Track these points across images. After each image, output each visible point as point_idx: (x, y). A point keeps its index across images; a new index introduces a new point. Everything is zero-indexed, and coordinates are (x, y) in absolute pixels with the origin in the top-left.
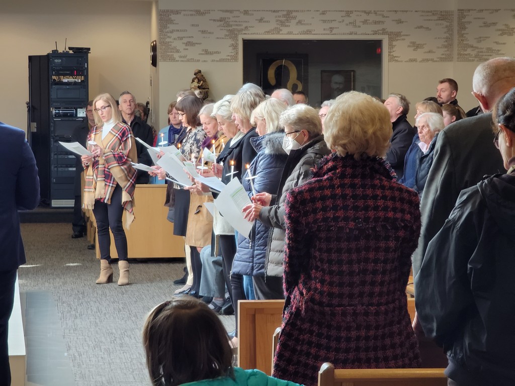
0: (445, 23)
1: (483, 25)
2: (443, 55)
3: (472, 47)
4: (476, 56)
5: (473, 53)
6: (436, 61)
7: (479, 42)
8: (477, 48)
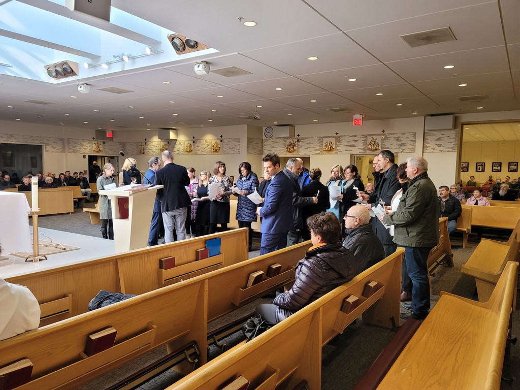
0: (63, 142)
2: (62, 150)
3: (72, 149)
4: (73, 152)
7: (74, 148)
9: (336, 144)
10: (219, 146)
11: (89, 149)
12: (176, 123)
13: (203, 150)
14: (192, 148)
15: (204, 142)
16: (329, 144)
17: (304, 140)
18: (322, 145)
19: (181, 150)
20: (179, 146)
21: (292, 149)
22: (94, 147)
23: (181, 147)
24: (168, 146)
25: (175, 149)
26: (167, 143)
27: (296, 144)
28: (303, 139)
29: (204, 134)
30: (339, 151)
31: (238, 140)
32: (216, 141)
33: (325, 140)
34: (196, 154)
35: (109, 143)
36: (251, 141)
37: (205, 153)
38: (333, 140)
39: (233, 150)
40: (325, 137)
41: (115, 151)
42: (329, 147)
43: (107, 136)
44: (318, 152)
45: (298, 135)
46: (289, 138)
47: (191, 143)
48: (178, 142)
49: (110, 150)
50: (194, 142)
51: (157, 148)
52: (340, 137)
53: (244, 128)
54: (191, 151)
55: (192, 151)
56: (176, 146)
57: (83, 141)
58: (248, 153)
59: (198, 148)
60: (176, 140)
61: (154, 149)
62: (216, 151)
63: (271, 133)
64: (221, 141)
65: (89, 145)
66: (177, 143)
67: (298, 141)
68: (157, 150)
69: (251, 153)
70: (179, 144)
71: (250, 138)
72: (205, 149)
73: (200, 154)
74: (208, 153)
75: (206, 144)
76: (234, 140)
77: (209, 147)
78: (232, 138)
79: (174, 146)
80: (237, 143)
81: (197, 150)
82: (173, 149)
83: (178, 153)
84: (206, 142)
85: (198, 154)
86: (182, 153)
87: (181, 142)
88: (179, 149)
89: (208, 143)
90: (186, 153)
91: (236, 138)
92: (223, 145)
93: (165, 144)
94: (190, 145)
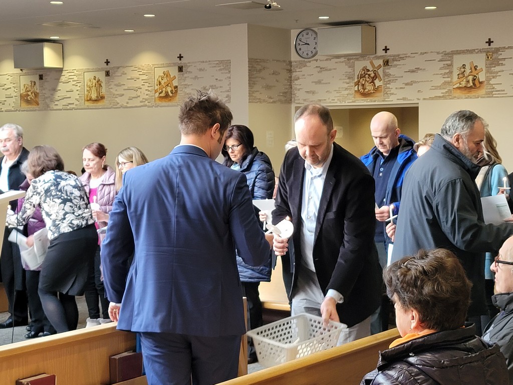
9: (487, 72)
10: (175, 83)
12: (61, 26)
13: (133, 94)
14: (104, 91)
15: (135, 74)
16: (468, 71)
17: (402, 62)
18: (451, 72)
19: (75, 95)
20: (69, 86)
21: (369, 87)
23: (75, 88)
24: (41, 86)
25: (58, 95)
26: (36, 78)
27: (380, 72)
28: (398, 58)
29: (135, 52)
30: (497, 87)
31: (225, 65)
33: (458, 61)
34: (116, 106)
36: (258, 67)
37: (136, 102)
38: (480, 61)
40: (459, 52)
42: (471, 78)
44: (439, 93)
45: (386, 50)
46: (362, 56)
47: (101, 76)
48: (65, 76)
50: (108, 74)
51: (11, 92)
52: (497, 50)
53: (240, 32)
54: (101, 98)
55: (103, 98)
56: (61, 86)
58: (252, 99)
59: (120, 90)
60: (59, 71)
62: (167, 96)
63: (312, 45)
64: (180, 69)
66: (63, 79)
67: (386, 63)
68: (12, 97)
69: (260, 101)
70: (69, 80)
71: (257, 59)
72: (136, 93)
73: (125, 104)
74: (145, 102)
75: (141, 79)
76: (215, 65)
77: (148, 87)
78: (210, 61)
79: (57, 85)
80: (222, 73)
81: (118, 94)
82: (52, 95)
83: (68, 105)
84: (141, 73)
85: (122, 107)
86: (76, 105)
87: (72, 74)
88: (68, 95)
89: (144, 77)
90: (87, 104)
91: (218, 62)
92: (185, 80)
93: (31, 82)
94: (97, 82)
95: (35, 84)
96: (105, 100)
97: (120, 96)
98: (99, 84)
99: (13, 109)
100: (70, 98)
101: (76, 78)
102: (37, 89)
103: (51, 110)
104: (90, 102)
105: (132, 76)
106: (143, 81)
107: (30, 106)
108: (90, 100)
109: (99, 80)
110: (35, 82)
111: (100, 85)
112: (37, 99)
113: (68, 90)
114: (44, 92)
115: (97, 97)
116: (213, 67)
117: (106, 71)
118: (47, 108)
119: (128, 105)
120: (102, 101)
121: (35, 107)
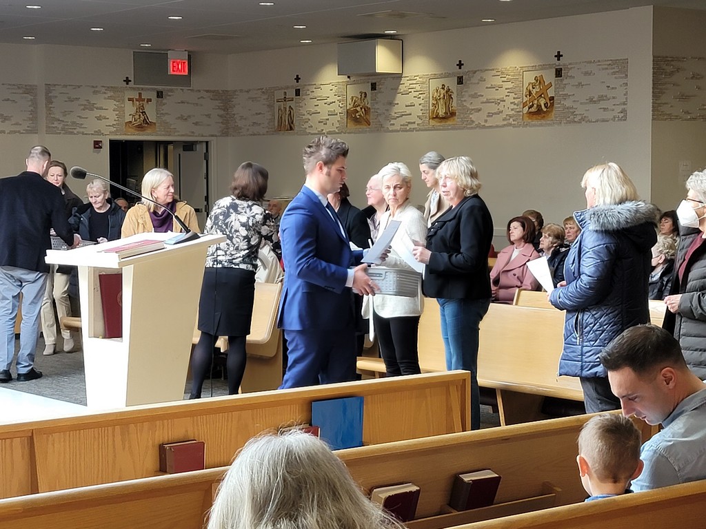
0: (30, 97)
1: (67, 100)
2: (28, 127)
3: (59, 120)
4: (63, 129)
5: (60, 126)
6: (22, 133)
7: (65, 116)
8: (63, 121)
10: (551, 93)
11: (112, 116)
13: (493, 108)
15: (498, 81)
19: (417, 111)
20: (410, 99)
22: (130, 109)
23: (416, 102)
24: (374, 99)
25: (395, 111)
26: (368, 88)
31: (621, 67)
32: (538, 74)
34: (469, 125)
35: (177, 94)
36: (670, 70)
37: (497, 120)
39: (603, 104)
41: (196, 124)
43: (171, 72)
47: (452, 83)
48: (405, 84)
49: (183, 118)
50: (460, 81)
51: (336, 108)
53: (642, 18)
54: (450, 115)
55: (453, 114)
56: (399, 99)
57: (95, 92)
58: (658, 114)
59: (476, 104)
60: (397, 77)
61: (324, 109)
64: (559, 73)
65: (112, 104)
66: (402, 88)
68: (337, 114)
69: (670, 117)
70: (410, 90)
71: (667, 57)
72: (499, 107)
73: (483, 124)
74: (509, 119)
75: (504, 87)
76: (606, 66)
77: (514, 98)
78: (599, 61)
79: (394, 97)
80: (616, 78)
81: (472, 110)
82: (387, 110)
83: (407, 125)
84: (505, 79)
85: (479, 126)
86: (418, 124)
87: (414, 82)
88: (409, 110)
89: (510, 85)
90: (433, 122)
91: (610, 62)
92: (564, 88)
93: (361, 93)
94: (447, 92)
95: (365, 97)
96: (456, 118)
97: (476, 112)
98: (448, 95)
99: (337, 131)
100: (411, 114)
101: (418, 88)
102: (368, 102)
103: (385, 132)
104: (436, 120)
105: (493, 84)
106: (508, 90)
107: (358, 126)
108: (437, 117)
109: (449, 89)
110: (366, 94)
111: (450, 97)
112: (368, 117)
113: (409, 103)
114: (376, 106)
115: (446, 113)
116: (603, 69)
117: (458, 77)
118: (380, 128)
119: (487, 125)
120: (452, 119)
121: (365, 127)
